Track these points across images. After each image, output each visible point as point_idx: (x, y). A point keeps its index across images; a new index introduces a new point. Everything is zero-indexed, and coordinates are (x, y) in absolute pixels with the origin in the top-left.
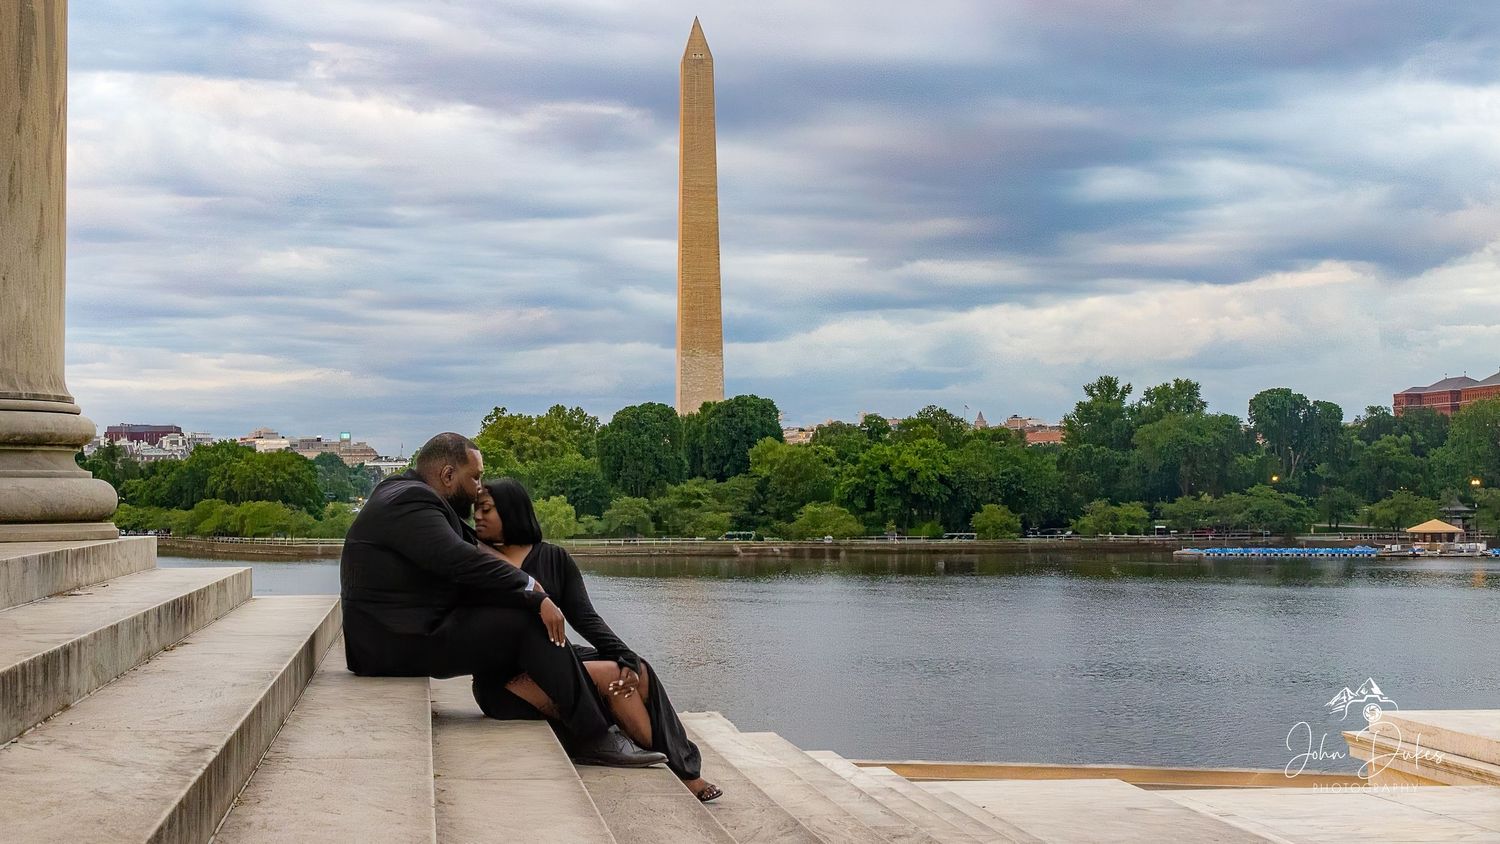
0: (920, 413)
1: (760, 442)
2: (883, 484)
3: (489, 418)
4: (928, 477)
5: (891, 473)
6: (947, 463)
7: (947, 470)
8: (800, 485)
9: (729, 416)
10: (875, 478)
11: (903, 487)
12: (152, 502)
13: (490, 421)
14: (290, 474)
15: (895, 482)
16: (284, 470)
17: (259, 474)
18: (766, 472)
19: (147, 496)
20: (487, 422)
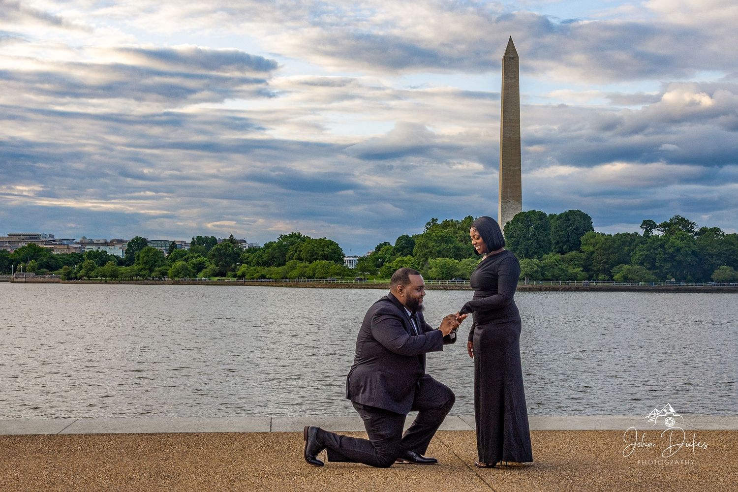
0: (671, 219)
1: (587, 233)
2: (660, 254)
3: (429, 224)
4: (686, 251)
5: (665, 249)
6: (695, 244)
7: (694, 248)
8: (612, 256)
9: (567, 221)
10: (656, 252)
11: (672, 256)
12: (258, 264)
13: (429, 225)
14: (331, 249)
15: (668, 253)
16: (328, 247)
17: (315, 249)
18: (591, 249)
19: (255, 261)
20: (428, 226)
